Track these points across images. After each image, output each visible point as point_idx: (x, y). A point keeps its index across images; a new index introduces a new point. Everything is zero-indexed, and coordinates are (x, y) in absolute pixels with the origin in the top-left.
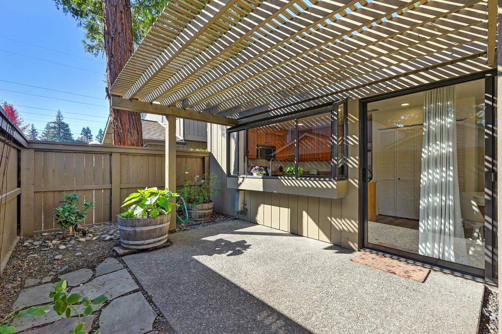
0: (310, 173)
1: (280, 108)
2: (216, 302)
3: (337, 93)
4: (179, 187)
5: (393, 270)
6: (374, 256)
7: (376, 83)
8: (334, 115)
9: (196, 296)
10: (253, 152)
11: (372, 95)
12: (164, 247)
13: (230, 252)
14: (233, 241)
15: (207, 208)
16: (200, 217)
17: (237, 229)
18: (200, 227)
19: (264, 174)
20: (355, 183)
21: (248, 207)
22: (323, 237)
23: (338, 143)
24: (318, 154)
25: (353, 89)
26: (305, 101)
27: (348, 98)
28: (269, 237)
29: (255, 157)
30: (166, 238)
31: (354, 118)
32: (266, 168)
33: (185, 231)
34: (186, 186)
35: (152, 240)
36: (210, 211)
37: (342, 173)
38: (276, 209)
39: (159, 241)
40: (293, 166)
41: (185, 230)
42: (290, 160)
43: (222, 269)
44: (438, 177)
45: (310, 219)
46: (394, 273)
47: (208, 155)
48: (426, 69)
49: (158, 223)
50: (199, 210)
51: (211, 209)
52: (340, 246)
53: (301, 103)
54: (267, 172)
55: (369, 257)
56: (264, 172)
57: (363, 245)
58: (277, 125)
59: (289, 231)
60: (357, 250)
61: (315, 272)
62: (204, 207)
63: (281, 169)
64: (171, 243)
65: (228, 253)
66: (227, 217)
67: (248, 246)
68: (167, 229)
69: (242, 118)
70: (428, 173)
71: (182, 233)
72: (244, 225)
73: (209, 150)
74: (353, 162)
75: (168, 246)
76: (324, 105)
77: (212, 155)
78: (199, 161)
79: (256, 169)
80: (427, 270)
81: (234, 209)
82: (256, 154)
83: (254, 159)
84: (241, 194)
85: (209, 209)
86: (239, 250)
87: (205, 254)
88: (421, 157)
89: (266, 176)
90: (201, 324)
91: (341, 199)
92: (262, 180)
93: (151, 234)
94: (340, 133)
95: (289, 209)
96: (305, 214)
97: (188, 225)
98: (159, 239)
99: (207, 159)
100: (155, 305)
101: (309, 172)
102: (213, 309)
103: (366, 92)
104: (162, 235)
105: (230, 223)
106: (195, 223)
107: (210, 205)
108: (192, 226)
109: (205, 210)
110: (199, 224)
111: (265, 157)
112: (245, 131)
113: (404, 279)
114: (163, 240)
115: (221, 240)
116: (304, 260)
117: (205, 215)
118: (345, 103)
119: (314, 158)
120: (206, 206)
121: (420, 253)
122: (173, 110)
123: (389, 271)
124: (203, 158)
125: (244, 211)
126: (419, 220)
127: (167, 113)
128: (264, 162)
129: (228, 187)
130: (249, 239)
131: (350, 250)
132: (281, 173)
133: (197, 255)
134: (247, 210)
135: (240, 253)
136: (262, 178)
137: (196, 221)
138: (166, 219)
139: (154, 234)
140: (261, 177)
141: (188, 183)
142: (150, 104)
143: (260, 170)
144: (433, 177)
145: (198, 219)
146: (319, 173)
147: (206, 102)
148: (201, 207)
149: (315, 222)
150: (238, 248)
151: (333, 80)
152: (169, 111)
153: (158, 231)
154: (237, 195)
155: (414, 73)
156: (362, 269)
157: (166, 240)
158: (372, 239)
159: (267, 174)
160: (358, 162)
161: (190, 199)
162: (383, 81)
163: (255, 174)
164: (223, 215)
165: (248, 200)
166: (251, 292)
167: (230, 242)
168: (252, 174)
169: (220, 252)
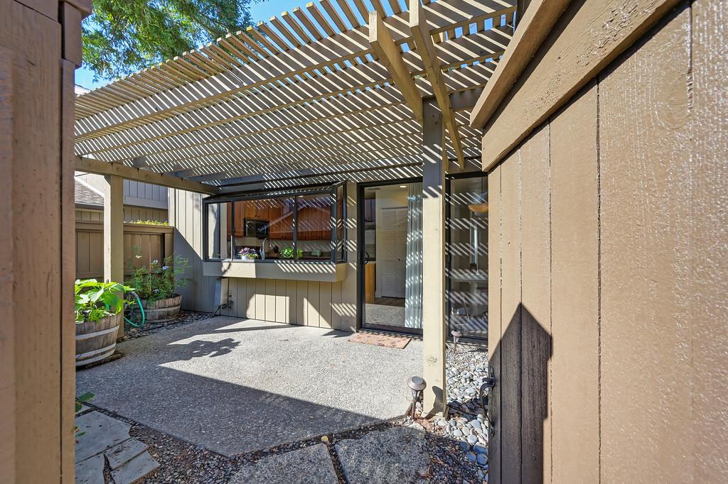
0: (313, 254)
1: (276, 180)
2: (207, 399)
3: (336, 173)
4: (128, 278)
5: (383, 343)
6: (370, 334)
7: (371, 169)
8: (333, 197)
9: (179, 399)
10: (240, 229)
11: (368, 180)
12: (112, 360)
13: (214, 353)
14: (215, 341)
15: (172, 304)
16: (161, 317)
17: (221, 327)
18: (163, 331)
19: (256, 258)
20: (354, 266)
21: (234, 298)
22: (324, 323)
23: (337, 225)
24: (322, 232)
25: (351, 172)
26: (304, 177)
27: (347, 180)
28: (263, 331)
29: (242, 234)
30: (113, 349)
31: (352, 201)
32: (257, 249)
33: (139, 339)
34: (137, 276)
35: (92, 353)
36: (177, 308)
37: (342, 257)
38: (270, 298)
39: (104, 353)
40: (291, 248)
41: (139, 336)
42: (288, 238)
43: (208, 370)
44: (417, 258)
45: (310, 306)
46: (383, 345)
47: (171, 231)
48: (408, 165)
49: (103, 327)
50: (159, 308)
51: (178, 305)
52: (341, 330)
53: (300, 177)
54: (259, 254)
55: (365, 336)
56: (256, 255)
57: (361, 326)
58: (272, 201)
59: (288, 322)
60: (355, 331)
61: (314, 355)
62: (167, 304)
63: (276, 250)
64: (123, 355)
65: (212, 354)
66: (202, 314)
67: (237, 344)
68: (115, 336)
69: (225, 186)
70: (411, 255)
71: (134, 341)
72: (229, 321)
73: (171, 224)
74: (352, 246)
75: (119, 358)
76: (324, 184)
77: (177, 231)
78: (156, 240)
79: (245, 252)
80: (409, 339)
81: (213, 303)
82: (242, 230)
83: (240, 237)
84: (224, 282)
85: (175, 306)
86: (226, 349)
87: (180, 359)
88: (407, 240)
89: (258, 260)
90: (192, 420)
91: (341, 282)
92: (254, 264)
93: (90, 343)
94: (339, 215)
95: (288, 298)
96: (305, 300)
97: (142, 330)
98: (103, 350)
99: (168, 237)
100: (124, 418)
101: (311, 253)
102: (204, 406)
103: (363, 177)
104: (108, 345)
105: (209, 321)
106: (154, 325)
107: (177, 300)
108: (150, 331)
109: (169, 307)
110: (160, 327)
111: (255, 235)
112: (230, 203)
113: (390, 349)
114: (109, 351)
115: (198, 342)
116: (303, 347)
117: (168, 314)
118: (345, 184)
119: (317, 236)
120: (170, 301)
121: (406, 326)
122: (118, 169)
123: (379, 345)
124: (163, 236)
125: (228, 305)
126: (405, 299)
127: (108, 172)
128: (253, 241)
129: (204, 274)
130: (236, 337)
131: (349, 333)
132: (276, 255)
133: (168, 362)
134: (232, 302)
135: (227, 351)
136: (255, 262)
137: (154, 323)
138: (114, 322)
139: (96, 344)
140: (253, 261)
141: (138, 271)
142: (78, 159)
143: (250, 252)
144: (414, 258)
145: (157, 321)
146: (322, 254)
147: (174, 164)
148: (163, 304)
149: (316, 309)
150: (225, 347)
151: (332, 162)
152: (110, 170)
153: (101, 340)
154: (217, 284)
155: (401, 166)
156: (358, 346)
157: (113, 351)
158: (369, 319)
159: (260, 258)
160: (356, 245)
161: (144, 294)
162: (377, 169)
163: (244, 258)
164: (195, 312)
165: (233, 289)
166: (245, 384)
167: (211, 343)
168: (240, 258)
169: (199, 355)
